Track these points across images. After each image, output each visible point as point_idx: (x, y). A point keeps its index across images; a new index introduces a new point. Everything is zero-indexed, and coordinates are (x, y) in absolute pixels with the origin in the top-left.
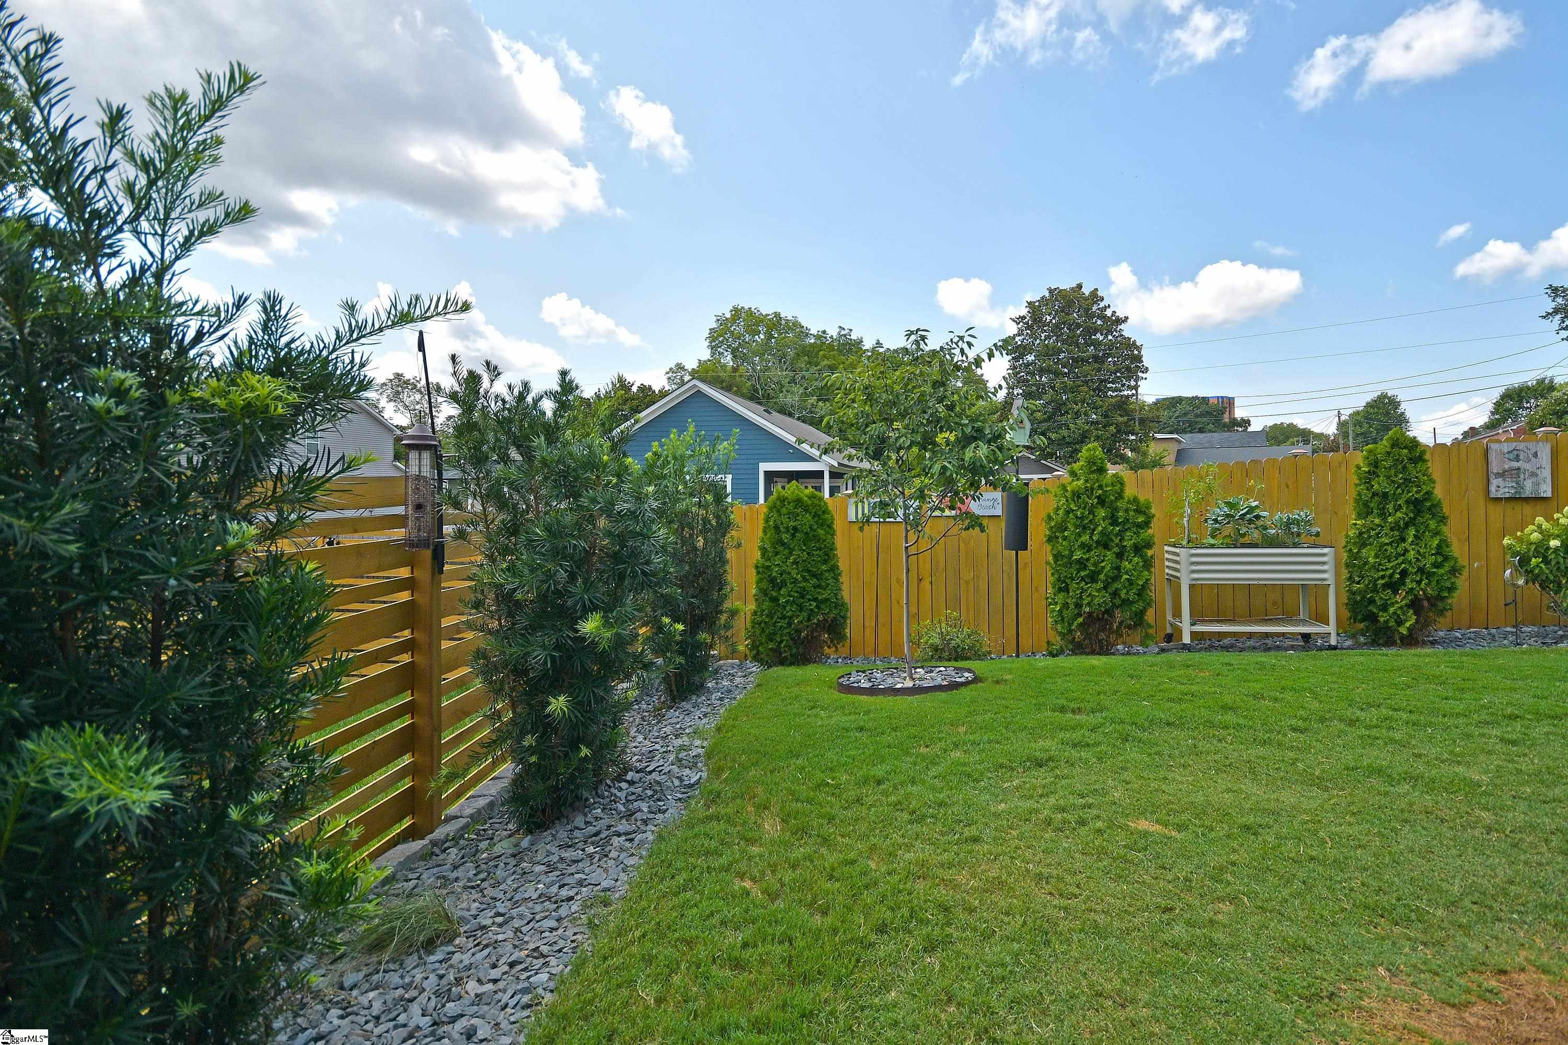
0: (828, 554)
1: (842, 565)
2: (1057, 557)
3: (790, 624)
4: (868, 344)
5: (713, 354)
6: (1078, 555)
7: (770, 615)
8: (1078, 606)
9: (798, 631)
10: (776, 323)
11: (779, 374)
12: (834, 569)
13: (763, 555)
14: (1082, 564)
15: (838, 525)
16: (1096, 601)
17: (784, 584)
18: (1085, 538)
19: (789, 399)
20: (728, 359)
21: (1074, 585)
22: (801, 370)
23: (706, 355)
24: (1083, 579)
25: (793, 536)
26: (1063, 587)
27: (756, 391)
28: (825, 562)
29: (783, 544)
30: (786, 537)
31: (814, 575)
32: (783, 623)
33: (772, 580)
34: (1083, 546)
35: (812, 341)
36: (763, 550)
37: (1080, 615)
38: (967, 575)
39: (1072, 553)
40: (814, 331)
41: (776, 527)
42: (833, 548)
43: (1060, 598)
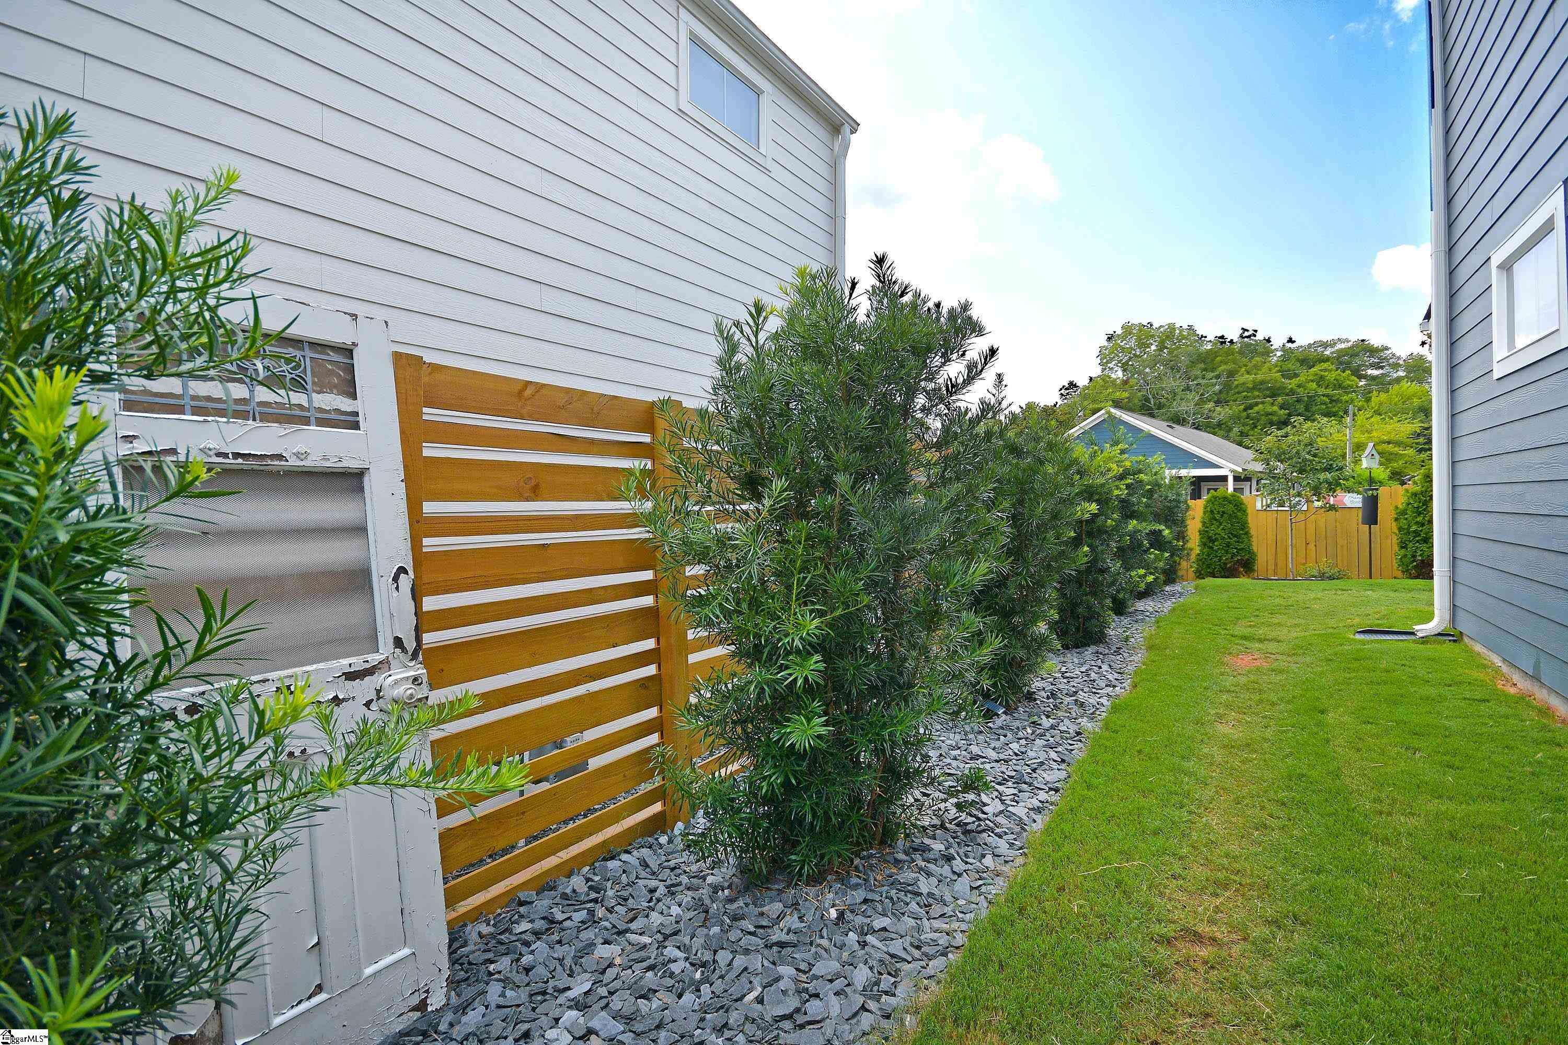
0: (1244, 526)
1: (1252, 532)
2: (1400, 529)
3: (1220, 561)
4: (1278, 342)
5: (1103, 370)
6: (1414, 528)
7: (1208, 555)
8: (1414, 556)
9: (1225, 564)
10: (1170, 334)
11: (1173, 383)
12: (1247, 533)
13: (1203, 526)
14: (1417, 533)
15: (1249, 511)
16: (1426, 554)
17: (1216, 540)
18: (1419, 519)
19: (1184, 407)
20: (1119, 374)
21: (1411, 545)
22: (1196, 378)
23: (1096, 371)
24: (1418, 542)
25: (1222, 516)
26: (1403, 546)
27: (1147, 400)
28: (1242, 529)
29: (1216, 520)
30: (1218, 516)
31: (1235, 536)
32: (1216, 559)
33: (1210, 538)
34: (1417, 523)
35: (1209, 347)
36: (1204, 523)
37: (1414, 561)
38: (1341, 542)
39: (1409, 526)
40: (1211, 337)
41: (1212, 512)
42: (1246, 523)
43: (1403, 551)
